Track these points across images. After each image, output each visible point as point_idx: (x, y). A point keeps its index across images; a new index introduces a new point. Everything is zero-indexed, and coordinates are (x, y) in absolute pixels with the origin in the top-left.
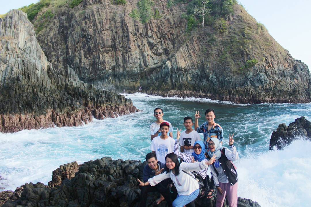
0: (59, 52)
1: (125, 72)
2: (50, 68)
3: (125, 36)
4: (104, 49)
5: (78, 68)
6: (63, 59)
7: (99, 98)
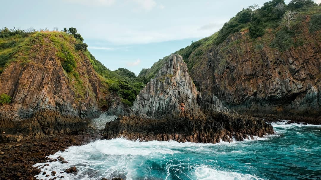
0: (207, 82)
1: (266, 97)
2: (199, 96)
3: (265, 65)
4: (245, 78)
5: (224, 94)
6: (211, 87)
7: (239, 123)
